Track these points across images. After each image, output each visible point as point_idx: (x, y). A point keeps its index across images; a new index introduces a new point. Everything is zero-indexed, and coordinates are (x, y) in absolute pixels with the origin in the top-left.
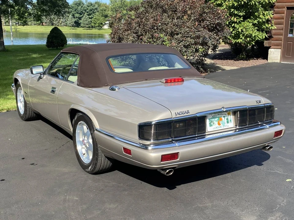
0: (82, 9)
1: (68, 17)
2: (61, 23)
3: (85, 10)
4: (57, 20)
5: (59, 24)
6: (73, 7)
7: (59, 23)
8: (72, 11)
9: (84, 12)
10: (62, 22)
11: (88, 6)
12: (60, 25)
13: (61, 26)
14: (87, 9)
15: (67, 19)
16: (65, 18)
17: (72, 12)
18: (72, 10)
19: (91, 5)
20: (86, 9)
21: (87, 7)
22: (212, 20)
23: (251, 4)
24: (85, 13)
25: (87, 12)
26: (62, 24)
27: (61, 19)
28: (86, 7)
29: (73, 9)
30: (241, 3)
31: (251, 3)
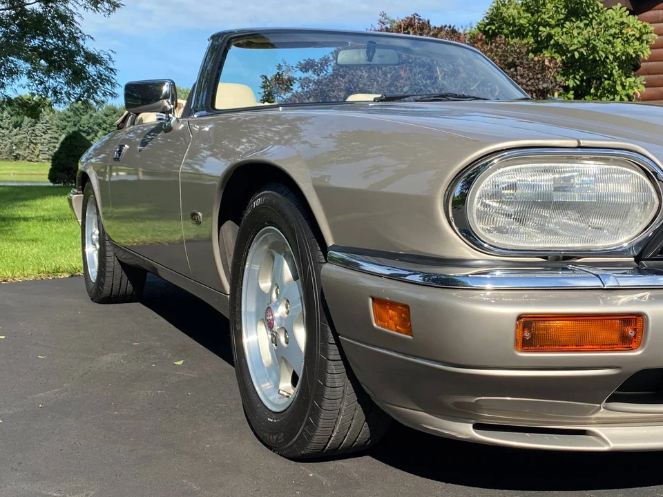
0: (92, 121)
1: (56, 141)
2: (38, 155)
3: (99, 125)
4: (28, 147)
5: (33, 156)
6: (69, 117)
7: (32, 154)
8: (66, 126)
9: (96, 128)
10: (40, 151)
11: (107, 116)
12: (36, 159)
13: (38, 161)
14: (105, 122)
15: (53, 144)
16: (50, 143)
17: (67, 129)
18: (66, 124)
19: (115, 113)
20: (101, 121)
21: (104, 117)
22: (529, 83)
23: (598, 59)
24: (98, 131)
25: (105, 129)
26: (40, 157)
27: (39, 145)
28: (102, 118)
29: (68, 122)
30: (573, 55)
31: (597, 56)
